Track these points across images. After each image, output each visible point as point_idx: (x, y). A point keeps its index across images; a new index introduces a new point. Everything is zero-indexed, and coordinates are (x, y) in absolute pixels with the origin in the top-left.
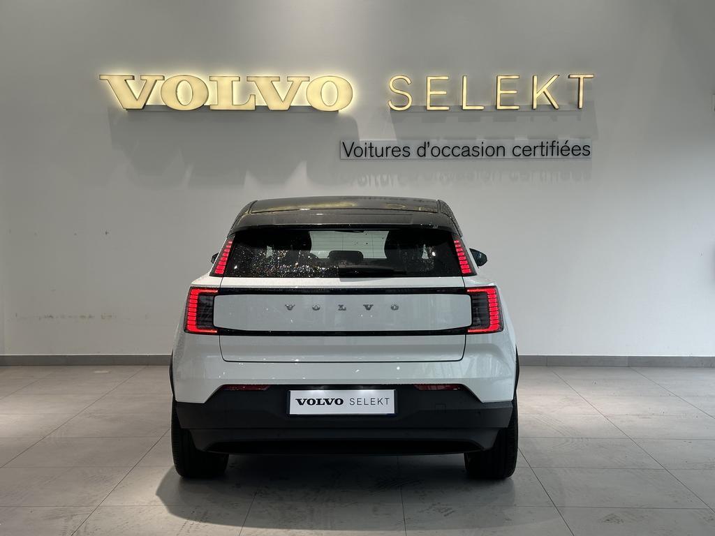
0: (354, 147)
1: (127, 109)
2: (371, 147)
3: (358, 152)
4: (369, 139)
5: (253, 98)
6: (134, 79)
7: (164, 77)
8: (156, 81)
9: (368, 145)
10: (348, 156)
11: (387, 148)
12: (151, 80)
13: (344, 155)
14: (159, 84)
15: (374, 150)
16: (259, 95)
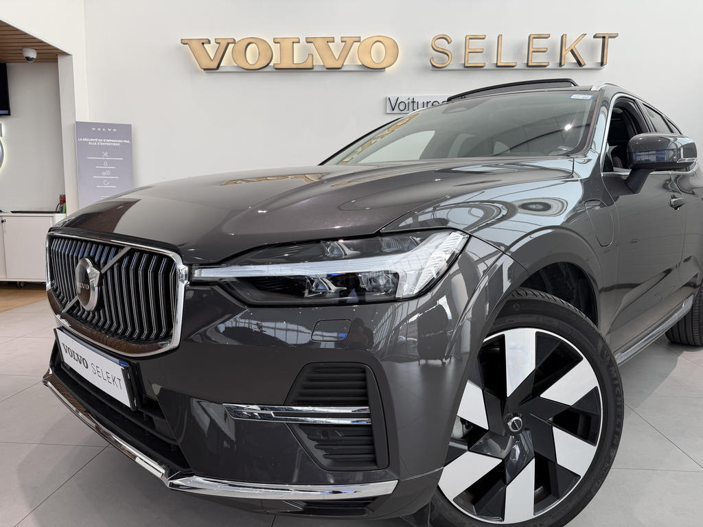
0: (399, 102)
1: (205, 69)
2: (413, 102)
3: (402, 107)
4: (411, 96)
5: (311, 57)
6: (209, 42)
7: (235, 40)
8: (228, 44)
9: (410, 101)
10: (393, 110)
11: (428, 103)
12: (224, 44)
13: (389, 110)
14: (231, 46)
15: (415, 105)
16: (316, 56)
